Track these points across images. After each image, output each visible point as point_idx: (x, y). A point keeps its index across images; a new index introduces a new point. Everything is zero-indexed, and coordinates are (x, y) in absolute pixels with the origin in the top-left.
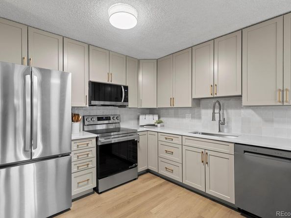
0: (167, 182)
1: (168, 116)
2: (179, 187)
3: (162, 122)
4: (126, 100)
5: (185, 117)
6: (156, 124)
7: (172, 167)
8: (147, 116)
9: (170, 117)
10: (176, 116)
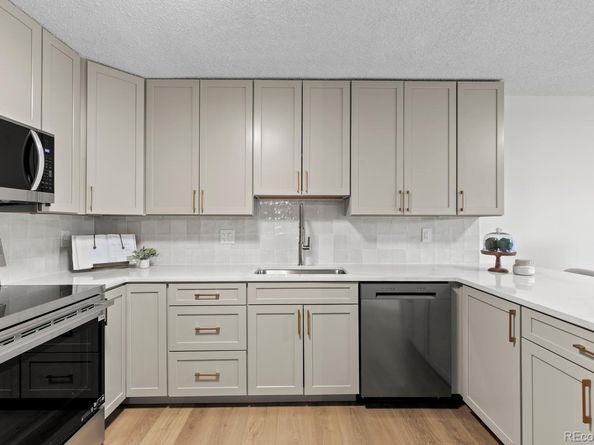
0: (198, 410)
1: (167, 236)
2: (235, 409)
3: (154, 254)
4: (48, 186)
5: (219, 239)
6: (133, 262)
7: (215, 368)
8: (101, 240)
9: (176, 239)
10: (193, 234)
